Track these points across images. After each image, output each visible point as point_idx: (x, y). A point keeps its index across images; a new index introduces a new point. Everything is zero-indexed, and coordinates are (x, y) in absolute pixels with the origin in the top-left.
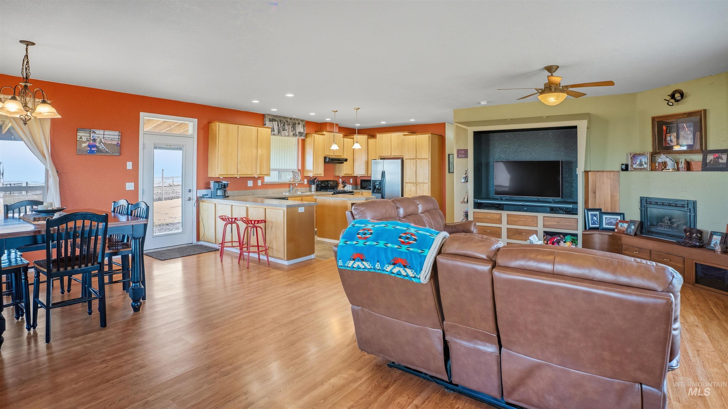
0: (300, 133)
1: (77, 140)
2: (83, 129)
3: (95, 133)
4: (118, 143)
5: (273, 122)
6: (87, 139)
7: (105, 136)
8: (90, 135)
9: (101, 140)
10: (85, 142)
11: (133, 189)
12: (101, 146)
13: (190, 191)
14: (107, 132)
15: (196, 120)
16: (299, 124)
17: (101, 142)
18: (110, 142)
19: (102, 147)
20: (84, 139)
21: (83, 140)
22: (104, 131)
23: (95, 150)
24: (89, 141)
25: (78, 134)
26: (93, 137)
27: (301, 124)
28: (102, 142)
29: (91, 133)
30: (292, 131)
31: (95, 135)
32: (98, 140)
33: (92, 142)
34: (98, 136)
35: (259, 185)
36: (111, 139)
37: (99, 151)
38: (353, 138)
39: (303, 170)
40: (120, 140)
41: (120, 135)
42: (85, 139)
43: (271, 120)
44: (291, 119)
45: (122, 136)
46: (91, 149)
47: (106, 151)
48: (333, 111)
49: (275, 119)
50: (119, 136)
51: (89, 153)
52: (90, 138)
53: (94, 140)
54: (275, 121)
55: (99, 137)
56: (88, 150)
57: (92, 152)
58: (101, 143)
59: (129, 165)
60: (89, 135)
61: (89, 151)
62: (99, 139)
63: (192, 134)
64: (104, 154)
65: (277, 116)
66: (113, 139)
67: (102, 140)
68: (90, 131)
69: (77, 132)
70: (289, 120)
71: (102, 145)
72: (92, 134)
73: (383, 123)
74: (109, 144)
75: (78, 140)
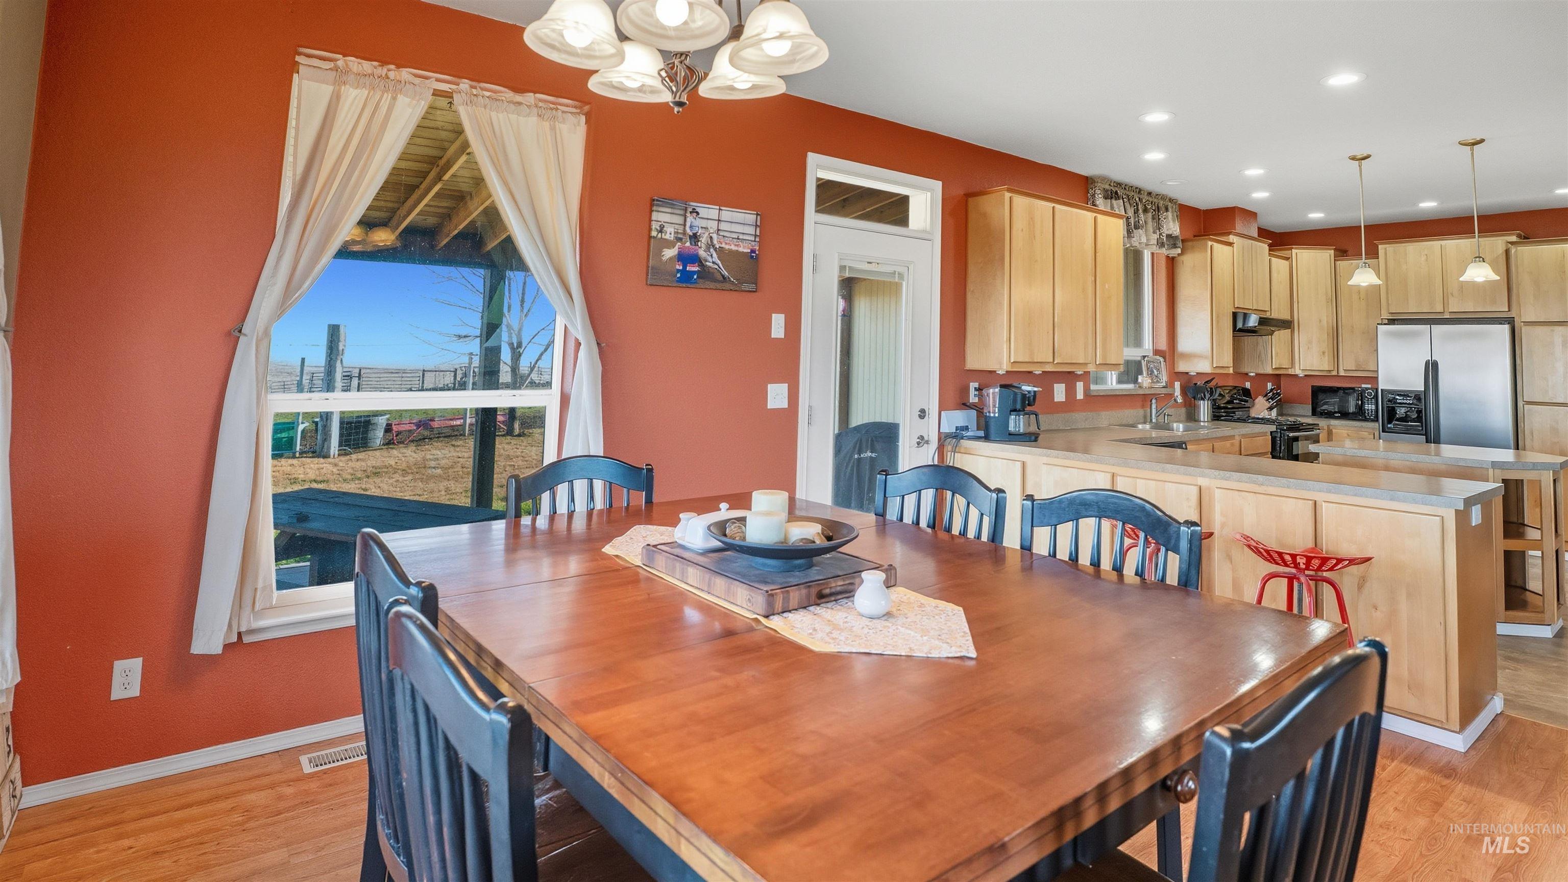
0: (1169, 236)
1: (650, 237)
2: (667, 201)
3: (698, 213)
4: (753, 251)
5: (1114, 202)
6: (678, 233)
7: (723, 226)
8: (685, 221)
9: (711, 238)
10: (670, 244)
11: (785, 405)
12: (710, 259)
13: (923, 414)
14: (727, 214)
15: (938, 185)
16: (1167, 210)
17: (710, 245)
18: (733, 248)
19: (712, 260)
20: (669, 233)
21: (667, 237)
22: (720, 209)
23: (694, 272)
24: (680, 240)
25: (655, 216)
26: (691, 227)
27: (1170, 209)
28: (713, 246)
29: (688, 214)
30: (1154, 232)
31: (699, 223)
32: (704, 240)
33: (688, 244)
34: (704, 223)
35: (1078, 398)
36: (735, 236)
37: (706, 274)
38: (1287, 259)
39: (1169, 353)
40: (757, 239)
41: (759, 223)
42: (672, 235)
43: (1111, 195)
44: (1150, 194)
45: (762, 226)
46: (685, 267)
47: (723, 276)
48: (1353, 158)
49: (1116, 191)
50: (756, 226)
51: (680, 280)
52: (684, 233)
53: (695, 238)
54: (1117, 198)
55: (706, 228)
56: (678, 271)
57: (686, 278)
58: (712, 250)
59: (778, 326)
60: (680, 220)
61: (679, 275)
62: (707, 234)
63: (928, 228)
64: (718, 286)
65: (1119, 184)
66: (741, 237)
67: (715, 236)
68: (686, 210)
69: (651, 211)
70: (1145, 198)
71: (715, 255)
72: (690, 219)
73: (1428, 206)
74: (731, 251)
75: (654, 237)
